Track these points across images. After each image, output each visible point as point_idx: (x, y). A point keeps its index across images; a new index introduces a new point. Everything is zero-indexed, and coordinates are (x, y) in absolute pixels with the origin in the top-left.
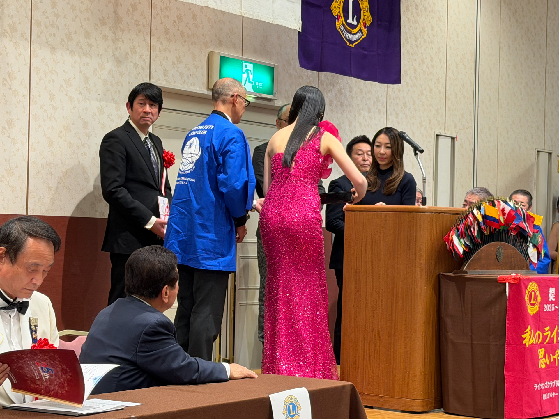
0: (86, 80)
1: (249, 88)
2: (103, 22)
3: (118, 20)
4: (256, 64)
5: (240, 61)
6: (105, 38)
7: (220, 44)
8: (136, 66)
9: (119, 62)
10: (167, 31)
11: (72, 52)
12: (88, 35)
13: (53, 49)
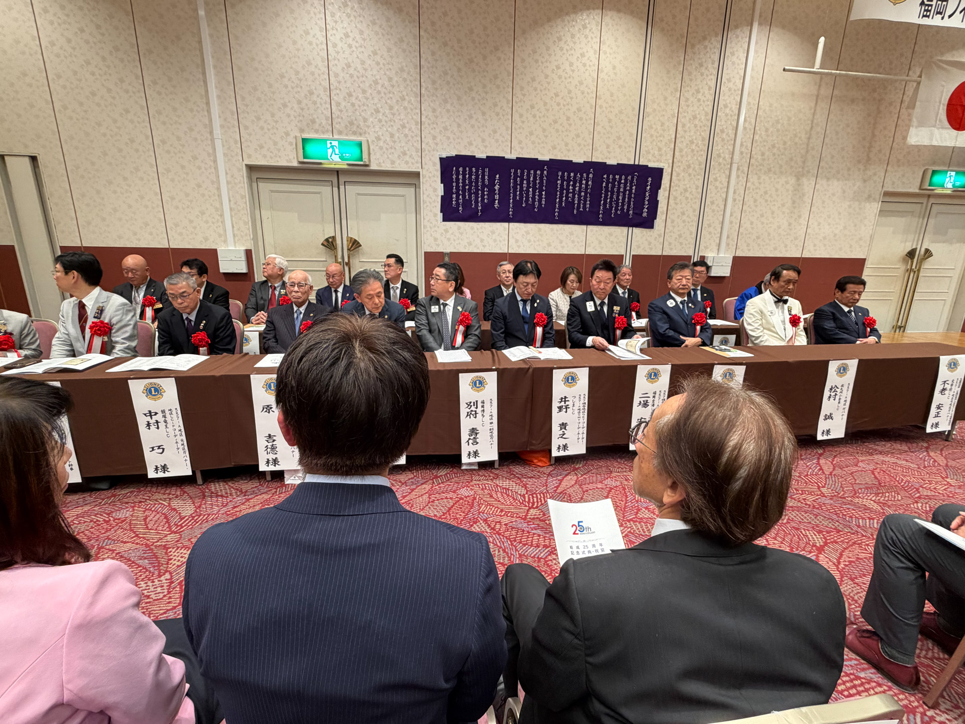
0: (844, 192)
1: (950, 186)
2: (859, 162)
3: (869, 159)
4: (957, 172)
5: (947, 171)
6: (859, 169)
7: (934, 163)
8: (875, 182)
9: (865, 181)
10: (898, 161)
11: (838, 180)
12: (849, 169)
13: (828, 179)
